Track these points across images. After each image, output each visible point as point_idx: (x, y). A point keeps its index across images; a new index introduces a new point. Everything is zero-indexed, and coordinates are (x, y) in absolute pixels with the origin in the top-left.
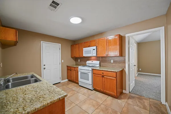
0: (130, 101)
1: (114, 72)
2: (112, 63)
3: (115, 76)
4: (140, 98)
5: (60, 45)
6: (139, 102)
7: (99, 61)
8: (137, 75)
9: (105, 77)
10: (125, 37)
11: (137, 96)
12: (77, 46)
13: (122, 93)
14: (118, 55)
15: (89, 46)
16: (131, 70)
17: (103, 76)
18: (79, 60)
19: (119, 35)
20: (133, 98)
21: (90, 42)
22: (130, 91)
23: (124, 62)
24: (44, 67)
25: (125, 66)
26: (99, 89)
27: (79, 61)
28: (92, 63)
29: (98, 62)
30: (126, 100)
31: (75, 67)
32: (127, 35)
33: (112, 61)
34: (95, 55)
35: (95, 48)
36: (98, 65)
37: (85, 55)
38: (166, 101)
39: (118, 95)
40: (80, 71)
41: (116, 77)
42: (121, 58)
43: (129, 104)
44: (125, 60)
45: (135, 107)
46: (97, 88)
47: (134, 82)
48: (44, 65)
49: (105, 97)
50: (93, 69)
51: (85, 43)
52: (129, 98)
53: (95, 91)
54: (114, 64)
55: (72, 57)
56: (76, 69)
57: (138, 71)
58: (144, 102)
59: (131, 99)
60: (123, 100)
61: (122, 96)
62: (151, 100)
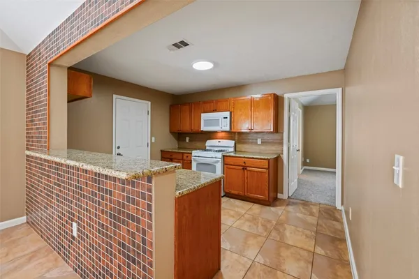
0: (290, 208)
1: (264, 159)
2: (259, 145)
3: (267, 167)
4: (306, 204)
5: (150, 103)
6: (303, 208)
7: (234, 142)
8: (301, 171)
9: (248, 168)
10: (283, 98)
11: (301, 202)
12: (187, 108)
13: (276, 199)
14: (272, 130)
15: (215, 111)
16: (291, 157)
17: (244, 168)
18: (187, 139)
19: (274, 94)
20: (294, 204)
21: (217, 101)
22: (290, 195)
23: (281, 143)
24: (118, 151)
25: (283, 151)
26: (236, 192)
27: (187, 141)
28: (220, 144)
29: (232, 143)
30: (283, 208)
31: (183, 153)
32: (286, 96)
33: (259, 142)
34: (228, 128)
35: (227, 114)
36: (232, 150)
37: (204, 128)
38: (342, 204)
39: (271, 200)
40: (195, 160)
41: (268, 169)
42: (276, 136)
43: (288, 212)
44: (282, 139)
45: (298, 214)
46: (233, 192)
47: (296, 180)
48: (119, 148)
49: (247, 205)
50: (224, 156)
51: (205, 103)
52: (288, 205)
53: (228, 199)
54: (263, 148)
55: (171, 132)
56: (185, 157)
57: (304, 163)
58: (311, 208)
59: (291, 205)
60: (279, 208)
61: (277, 203)
62: (321, 206)
